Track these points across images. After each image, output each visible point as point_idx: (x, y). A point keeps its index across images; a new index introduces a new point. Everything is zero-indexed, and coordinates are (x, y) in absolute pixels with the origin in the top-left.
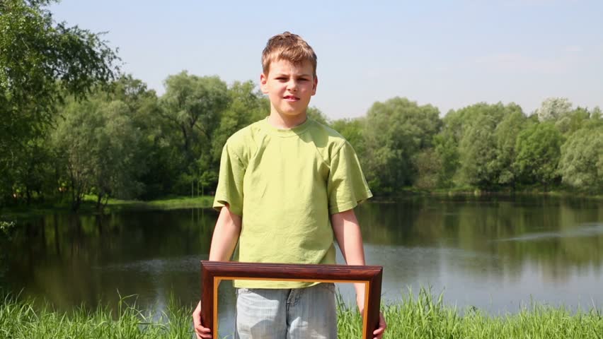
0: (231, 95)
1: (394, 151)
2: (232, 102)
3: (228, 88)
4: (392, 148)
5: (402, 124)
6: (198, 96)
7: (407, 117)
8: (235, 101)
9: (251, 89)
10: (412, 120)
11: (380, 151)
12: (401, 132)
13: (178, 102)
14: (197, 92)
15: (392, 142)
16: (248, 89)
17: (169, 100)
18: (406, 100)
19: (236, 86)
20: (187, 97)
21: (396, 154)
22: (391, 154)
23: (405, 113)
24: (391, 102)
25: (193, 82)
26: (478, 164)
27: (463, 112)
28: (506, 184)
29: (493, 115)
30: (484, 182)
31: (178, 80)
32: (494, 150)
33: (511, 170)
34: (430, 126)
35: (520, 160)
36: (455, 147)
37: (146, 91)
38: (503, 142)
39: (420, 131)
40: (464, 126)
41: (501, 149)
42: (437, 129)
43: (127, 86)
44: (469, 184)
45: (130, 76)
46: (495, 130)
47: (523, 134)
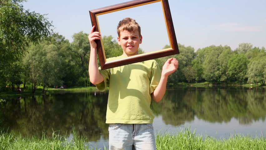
9: (111, 39)
13: (78, 45)
17: (75, 44)
18: (179, 44)
19: (105, 38)
20: (83, 43)
25: (85, 36)
26: (211, 73)
27: (204, 50)
28: (223, 82)
29: (218, 51)
30: (214, 80)
31: (79, 35)
32: (219, 66)
33: (226, 75)
34: (191, 56)
35: (230, 71)
36: (201, 65)
37: (64, 40)
38: (222, 63)
39: (185, 58)
40: (205, 56)
41: (222, 66)
42: (193, 57)
43: (56, 38)
44: (207, 81)
45: (57, 34)
46: (219, 58)
47: (231, 59)
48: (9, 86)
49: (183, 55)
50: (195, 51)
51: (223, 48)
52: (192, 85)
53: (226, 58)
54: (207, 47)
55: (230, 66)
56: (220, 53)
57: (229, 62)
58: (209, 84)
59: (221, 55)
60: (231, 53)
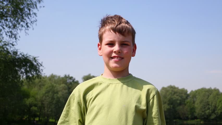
5: (172, 95)
12: (172, 98)
15: (169, 102)
18: (174, 86)
21: (170, 107)
22: (168, 107)
23: (174, 91)
24: (168, 87)
26: (203, 112)
27: (196, 91)
28: (213, 119)
29: (208, 92)
30: (205, 118)
31: (87, 77)
32: (209, 106)
33: (215, 114)
34: (184, 97)
35: (218, 110)
36: (193, 104)
37: (75, 81)
38: (212, 103)
39: (180, 98)
40: (197, 97)
41: (211, 106)
42: (187, 98)
43: (68, 79)
44: (199, 119)
45: (69, 75)
46: (209, 98)
47: (219, 100)
48: (26, 118)
49: (177, 96)
50: (189, 93)
51: (212, 90)
52: (185, 122)
53: (215, 99)
54: (199, 89)
55: (219, 106)
56: (210, 94)
57: (218, 102)
58: (200, 121)
59: (211, 96)
60: (219, 95)
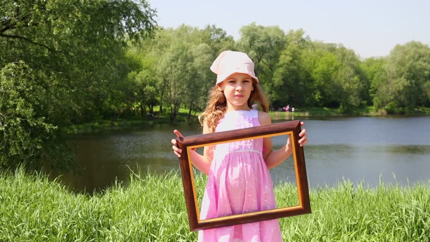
0: (287, 39)
1: (409, 81)
2: (288, 45)
3: (285, 34)
4: (408, 79)
5: (415, 61)
6: (263, 40)
7: (420, 57)
8: (290, 43)
9: (302, 35)
10: (424, 59)
11: (398, 81)
12: (414, 67)
13: (248, 44)
14: (263, 38)
15: (408, 73)
16: (299, 35)
17: (242, 44)
18: (420, 43)
19: (291, 33)
20: (255, 41)
21: (411, 83)
22: (407, 83)
23: (419, 53)
24: (408, 44)
25: (259, 30)
31: (248, 29)
37: (226, 36)
43: (212, 33)
45: (214, 26)
48: (138, 108)
